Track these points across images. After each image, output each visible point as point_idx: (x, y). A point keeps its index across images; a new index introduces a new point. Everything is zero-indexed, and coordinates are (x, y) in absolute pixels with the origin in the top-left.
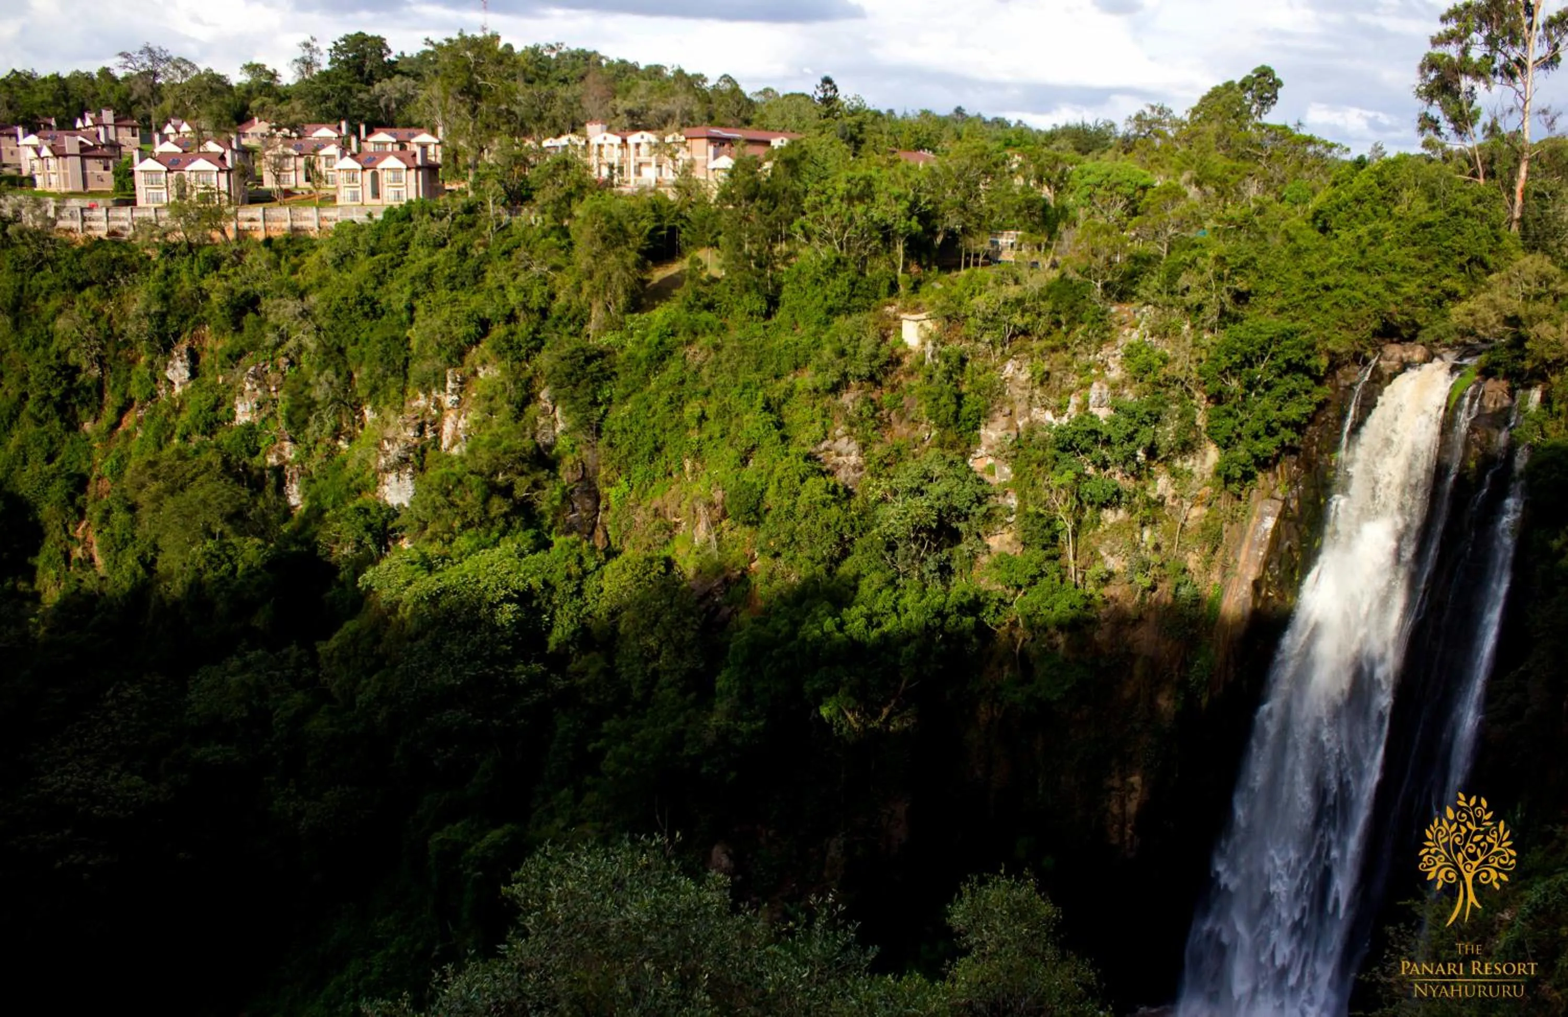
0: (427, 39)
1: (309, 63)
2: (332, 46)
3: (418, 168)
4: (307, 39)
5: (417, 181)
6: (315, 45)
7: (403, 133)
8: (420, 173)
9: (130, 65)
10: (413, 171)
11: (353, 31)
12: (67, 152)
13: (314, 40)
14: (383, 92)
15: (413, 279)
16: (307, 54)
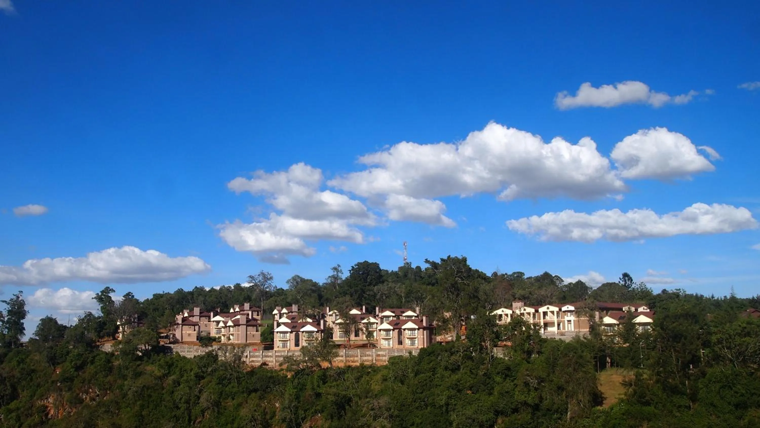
0: (426, 260)
1: (336, 278)
2: (351, 268)
3: (424, 329)
4: (336, 265)
5: (423, 335)
6: (339, 269)
7: (398, 311)
8: (425, 332)
9: (253, 281)
10: (421, 330)
11: (362, 261)
12: (240, 323)
13: (339, 266)
14: (379, 291)
15: (448, 388)
16: (335, 273)
